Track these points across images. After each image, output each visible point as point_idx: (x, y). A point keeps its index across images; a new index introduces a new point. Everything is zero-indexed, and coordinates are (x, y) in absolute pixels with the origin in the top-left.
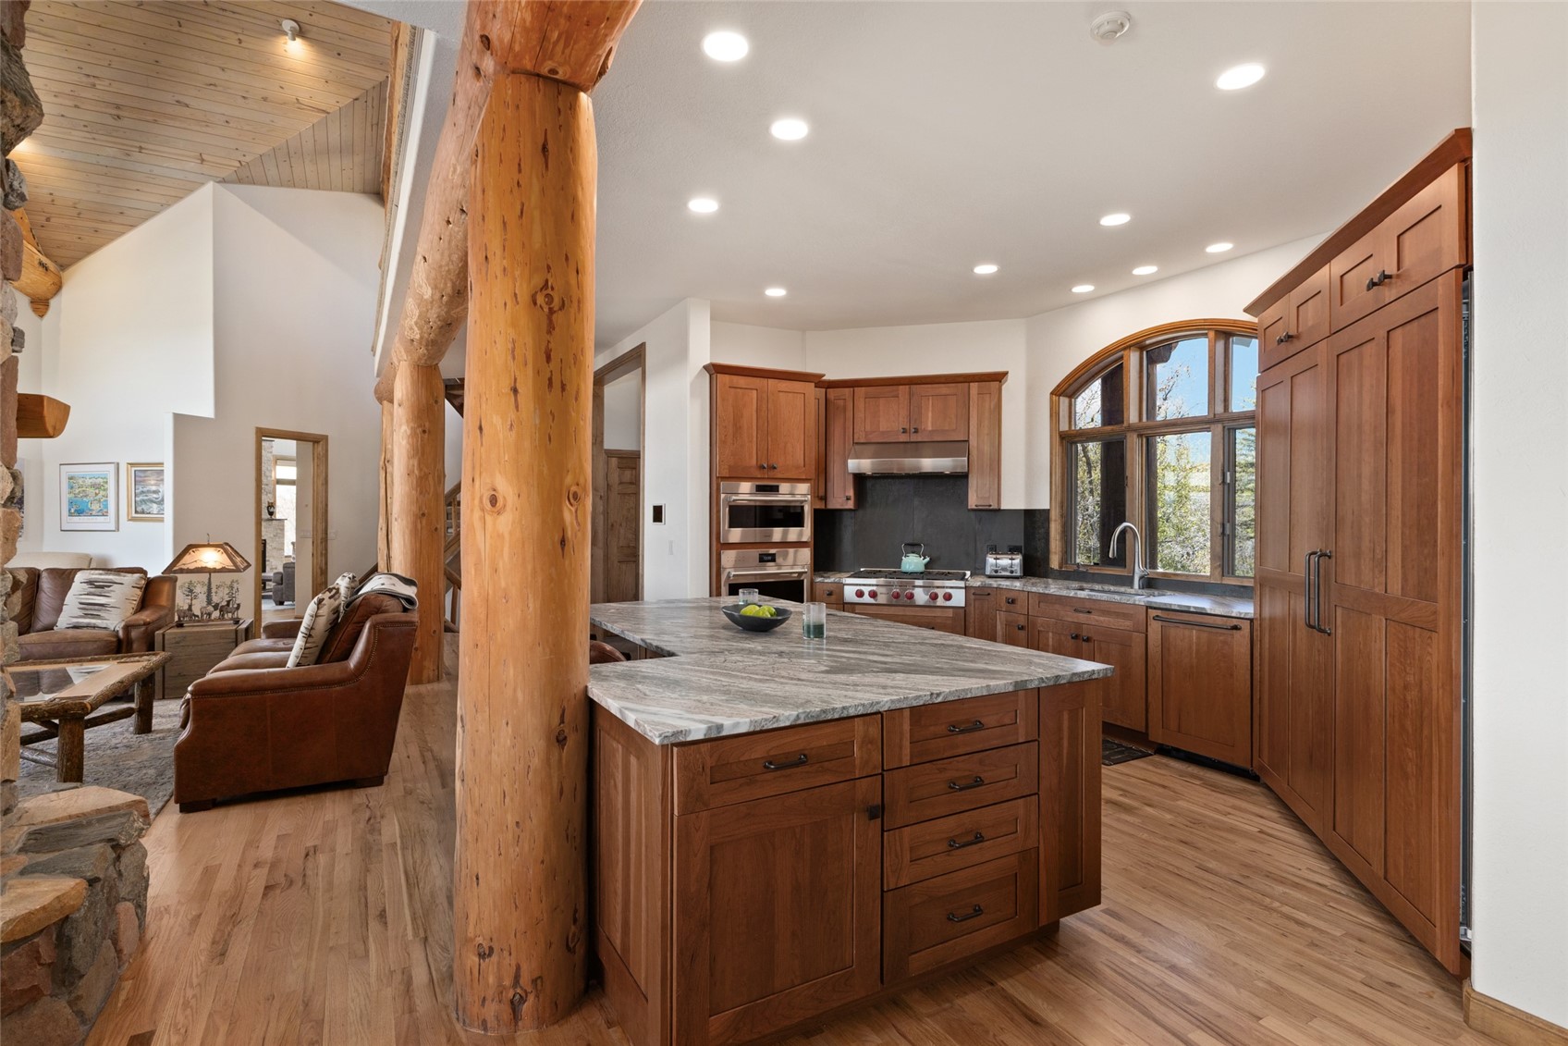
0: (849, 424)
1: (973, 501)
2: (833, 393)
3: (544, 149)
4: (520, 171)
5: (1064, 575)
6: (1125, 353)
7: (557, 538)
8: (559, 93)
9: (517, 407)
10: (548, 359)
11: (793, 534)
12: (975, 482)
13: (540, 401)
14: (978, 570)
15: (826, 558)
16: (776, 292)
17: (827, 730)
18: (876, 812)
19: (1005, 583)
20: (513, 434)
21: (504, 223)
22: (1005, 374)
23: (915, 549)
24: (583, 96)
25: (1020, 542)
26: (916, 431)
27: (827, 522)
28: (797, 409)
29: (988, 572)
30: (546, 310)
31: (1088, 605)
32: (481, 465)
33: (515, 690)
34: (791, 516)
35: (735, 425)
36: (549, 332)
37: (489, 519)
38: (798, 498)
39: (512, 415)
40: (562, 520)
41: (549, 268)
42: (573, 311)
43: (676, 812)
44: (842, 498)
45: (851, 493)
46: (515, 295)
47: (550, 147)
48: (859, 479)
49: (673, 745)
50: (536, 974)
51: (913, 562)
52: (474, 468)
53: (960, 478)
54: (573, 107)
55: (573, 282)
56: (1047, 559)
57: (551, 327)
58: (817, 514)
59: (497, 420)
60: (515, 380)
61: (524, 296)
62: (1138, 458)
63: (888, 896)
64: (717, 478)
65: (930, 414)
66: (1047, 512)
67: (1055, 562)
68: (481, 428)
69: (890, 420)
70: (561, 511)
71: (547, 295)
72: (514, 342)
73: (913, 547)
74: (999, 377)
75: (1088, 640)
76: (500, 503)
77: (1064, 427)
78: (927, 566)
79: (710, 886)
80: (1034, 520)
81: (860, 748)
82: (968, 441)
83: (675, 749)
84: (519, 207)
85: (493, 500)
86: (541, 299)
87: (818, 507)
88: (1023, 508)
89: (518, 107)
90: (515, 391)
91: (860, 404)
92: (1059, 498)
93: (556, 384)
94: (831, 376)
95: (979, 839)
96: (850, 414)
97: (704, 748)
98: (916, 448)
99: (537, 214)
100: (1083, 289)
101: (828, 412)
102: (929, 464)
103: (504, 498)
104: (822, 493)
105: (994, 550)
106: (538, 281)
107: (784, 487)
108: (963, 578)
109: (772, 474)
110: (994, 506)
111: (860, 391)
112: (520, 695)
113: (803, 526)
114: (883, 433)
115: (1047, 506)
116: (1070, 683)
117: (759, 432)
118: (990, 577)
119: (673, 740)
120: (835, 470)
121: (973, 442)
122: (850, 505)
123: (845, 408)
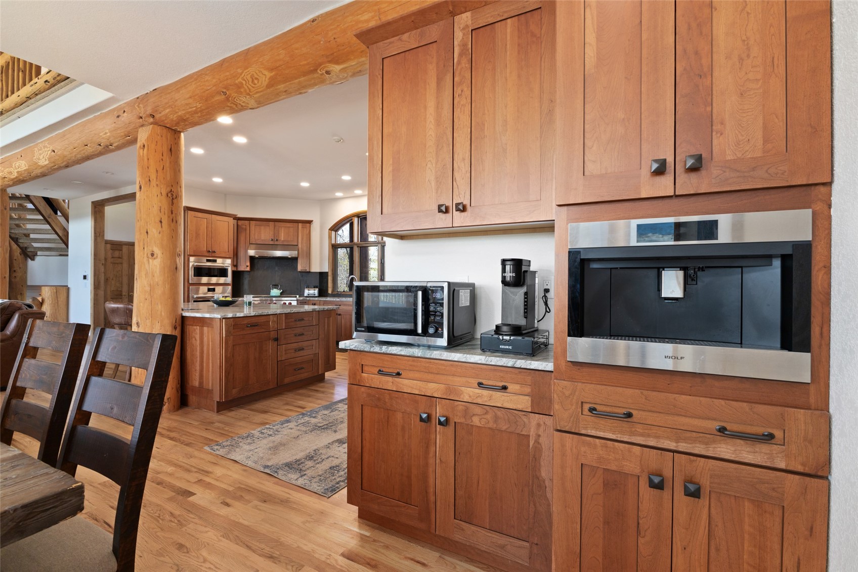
0: (248, 236)
1: (300, 268)
2: (240, 223)
3: (171, 150)
4: (163, 156)
5: (333, 295)
6: (353, 218)
7: (175, 267)
8: (175, 133)
9: (162, 227)
10: (172, 213)
11: (222, 280)
12: (300, 261)
13: (170, 226)
14: (302, 295)
15: (237, 291)
16: (218, 180)
17: (263, 318)
18: (276, 339)
19: (311, 299)
20: (161, 235)
21: (157, 171)
22: (312, 221)
23: (276, 287)
24: (182, 134)
25: (318, 285)
26: (277, 240)
27: (237, 275)
28: (225, 228)
29: (305, 295)
30: (171, 198)
31: (340, 303)
32: (147, 244)
33: (161, 312)
34: (222, 272)
35: (196, 233)
36: (172, 205)
37: (150, 260)
38: (226, 265)
39: (160, 229)
40: (176, 262)
41: (172, 186)
42: (179, 198)
43: (224, 336)
44: (245, 266)
45: (248, 264)
46: (161, 193)
47: (172, 149)
48: (252, 258)
49: (223, 318)
50: (169, 397)
51: (275, 292)
52: (144, 244)
53: (295, 259)
54: (179, 137)
55: (179, 190)
56: (327, 290)
57: (173, 204)
58: (234, 273)
59: (154, 231)
60: (161, 219)
61: (164, 193)
62: (357, 254)
63: (279, 362)
64: (188, 255)
65: (283, 234)
66: (327, 273)
67: (330, 291)
68: (147, 232)
69: (265, 234)
70: (176, 259)
71: (172, 194)
72: (160, 207)
73: (276, 286)
74: (310, 222)
75: (340, 315)
76: (155, 256)
77: (333, 242)
78: (281, 293)
79: (233, 356)
80: (323, 276)
81: (272, 323)
82: (297, 245)
83: (224, 320)
84: (162, 167)
85: (152, 255)
86: (169, 195)
87: (233, 269)
88: (319, 271)
89: (162, 136)
90: (161, 222)
91: (253, 228)
92: (331, 268)
93: (174, 221)
94: (240, 215)
95: (303, 349)
96: (248, 232)
97: (232, 320)
98: (275, 247)
99: (168, 169)
100: (339, 194)
101: (238, 230)
102: (279, 253)
103: (157, 254)
104: (235, 264)
105: (308, 287)
106: (169, 189)
107: (219, 261)
108: (296, 297)
109: (213, 254)
110: (308, 270)
111: (253, 223)
112: (163, 314)
113: (227, 277)
114: (262, 240)
115: (327, 271)
116: (327, 310)
117: (208, 236)
118: (306, 297)
119: (224, 317)
120: (241, 254)
121: (300, 246)
122: (248, 269)
123: (246, 229)
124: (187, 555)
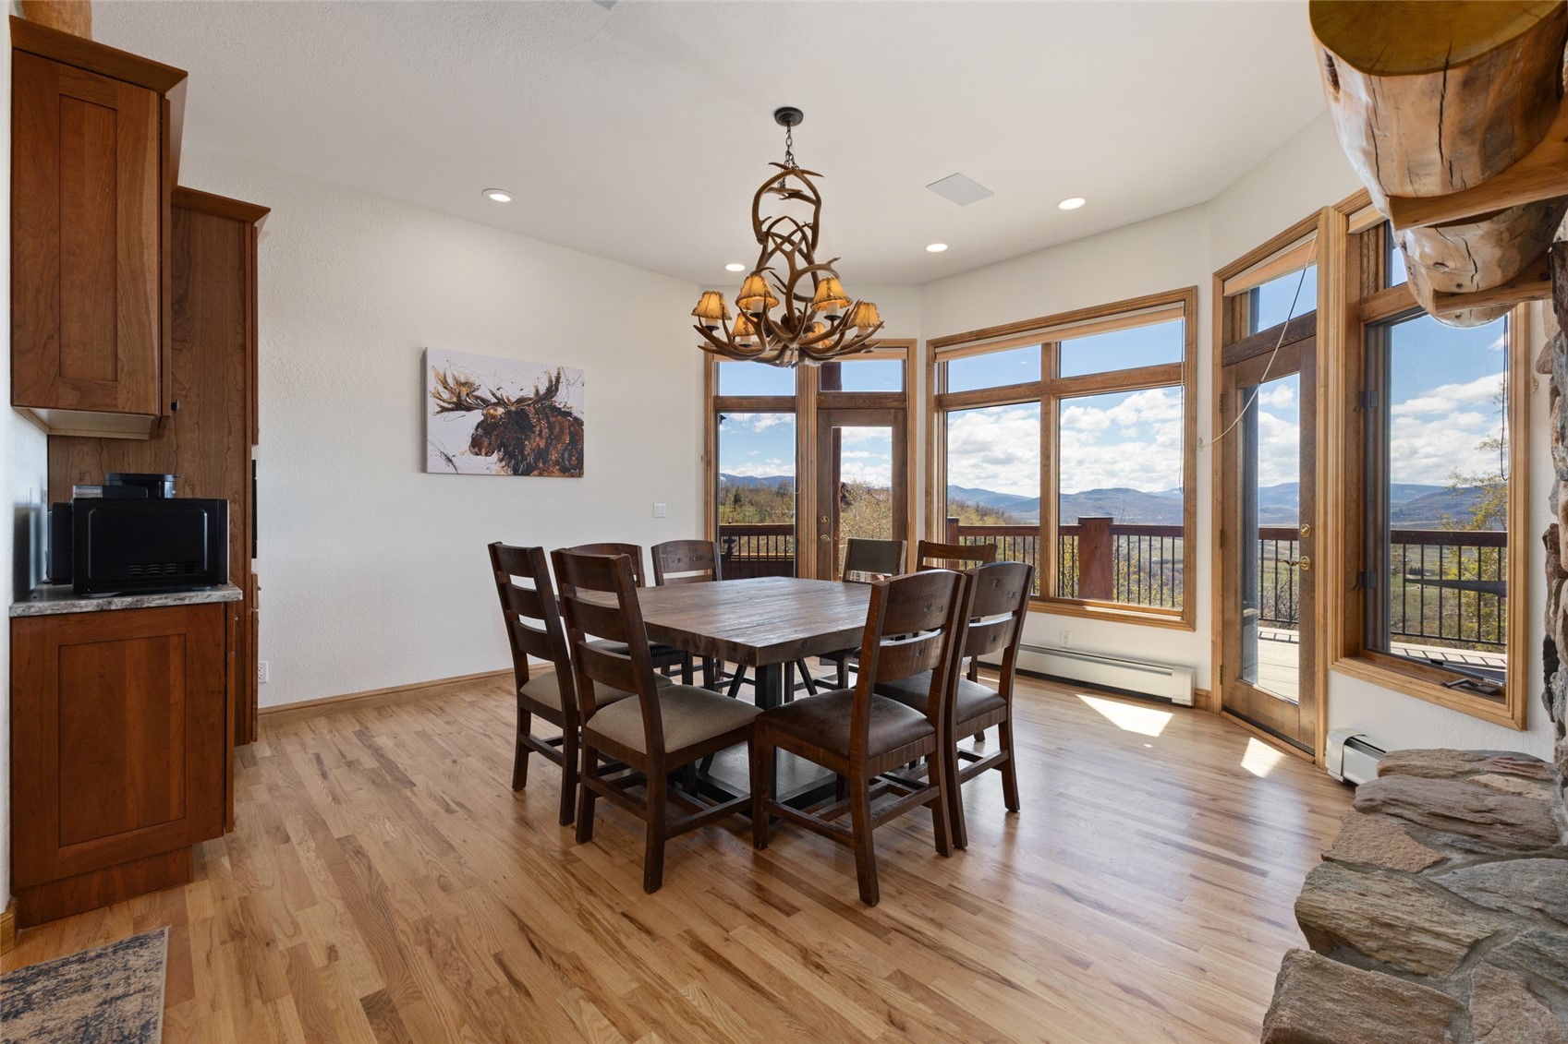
124: (443, 874)
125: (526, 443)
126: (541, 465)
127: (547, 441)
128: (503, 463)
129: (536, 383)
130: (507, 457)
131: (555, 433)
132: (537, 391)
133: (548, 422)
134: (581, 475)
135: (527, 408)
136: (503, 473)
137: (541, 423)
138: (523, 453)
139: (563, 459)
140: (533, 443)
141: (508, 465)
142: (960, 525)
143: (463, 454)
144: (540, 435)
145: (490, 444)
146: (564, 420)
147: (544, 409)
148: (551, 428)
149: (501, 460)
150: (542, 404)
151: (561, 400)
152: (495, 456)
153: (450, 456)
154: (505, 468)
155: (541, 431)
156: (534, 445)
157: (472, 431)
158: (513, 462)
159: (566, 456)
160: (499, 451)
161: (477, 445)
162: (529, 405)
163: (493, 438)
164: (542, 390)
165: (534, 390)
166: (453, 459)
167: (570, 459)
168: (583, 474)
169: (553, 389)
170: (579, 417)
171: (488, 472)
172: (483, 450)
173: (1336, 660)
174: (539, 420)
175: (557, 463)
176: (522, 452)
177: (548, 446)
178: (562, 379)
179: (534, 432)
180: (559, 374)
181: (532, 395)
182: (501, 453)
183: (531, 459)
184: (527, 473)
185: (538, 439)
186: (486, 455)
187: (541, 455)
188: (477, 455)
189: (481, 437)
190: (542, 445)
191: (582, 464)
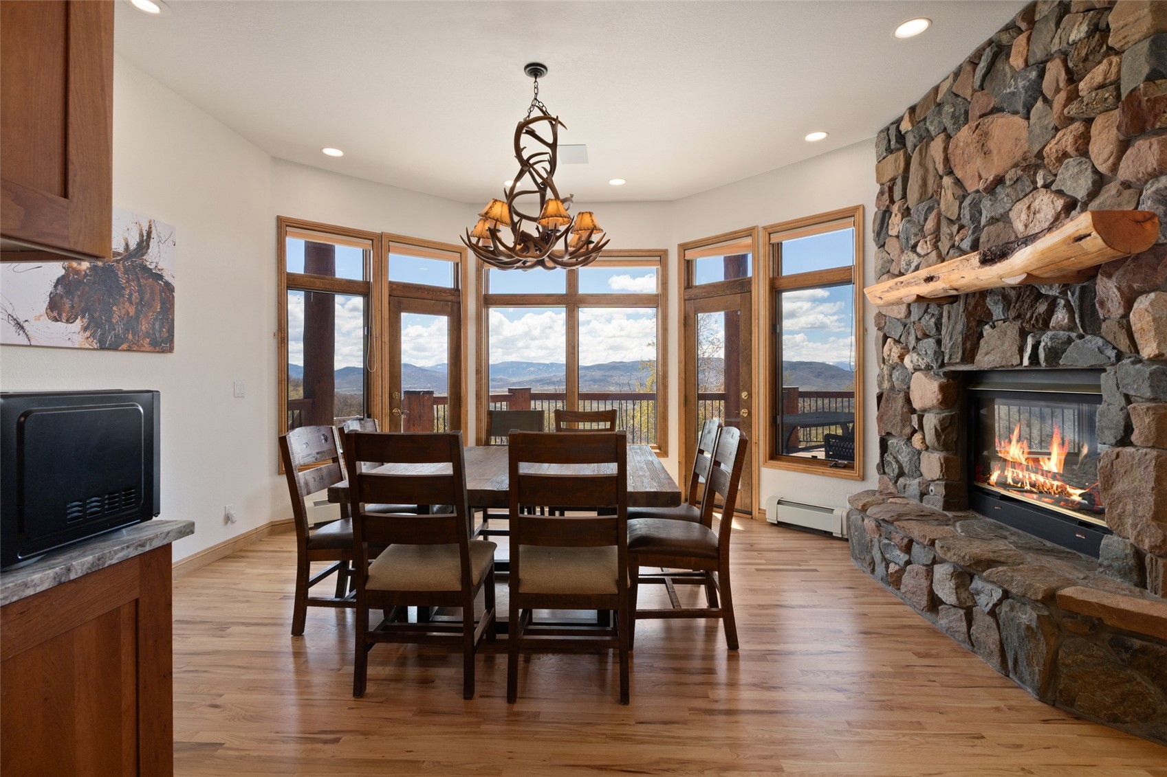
125: (114, 308)
126: (130, 337)
127: (136, 308)
128: (88, 333)
129: (126, 235)
130: (92, 324)
131: (146, 298)
132: (127, 245)
133: (140, 286)
134: (171, 350)
135: (115, 264)
136: (87, 346)
137: (131, 285)
138: (111, 322)
139: (154, 329)
140: (122, 310)
141: (93, 335)
142: (434, 396)
143: (38, 318)
144: (130, 300)
145: (73, 307)
146: (156, 284)
147: (134, 268)
148: (141, 292)
149: (85, 329)
150: (132, 262)
151: (153, 258)
152: (78, 324)
153: (21, 320)
154: (90, 340)
155: (130, 295)
156: (123, 311)
157: (50, 289)
158: (99, 332)
159: (157, 327)
160: (83, 317)
161: (55, 308)
162: (118, 262)
163: (76, 299)
164: (133, 246)
165: (123, 244)
166: (25, 325)
167: (161, 331)
168: (173, 349)
169: (144, 245)
170: (170, 281)
171: (69, 344)
172: (64, 315)
173: (766, 462)
174: (128, 281)
175: (147, 335)
176: (109, 320)
177: (138, 313)
178: (154, 235)
179: (123, 296)
180: (150, 228)
181: (121, 250)
182: (85, 320)
183: (119, 329)
184: (114, 347)
185: (127, 304)
186: (68, 321)
187: (131, 323)
188: (57, 320)
189: (62, 297)
190: (132, 311)
191: (173, 336)
